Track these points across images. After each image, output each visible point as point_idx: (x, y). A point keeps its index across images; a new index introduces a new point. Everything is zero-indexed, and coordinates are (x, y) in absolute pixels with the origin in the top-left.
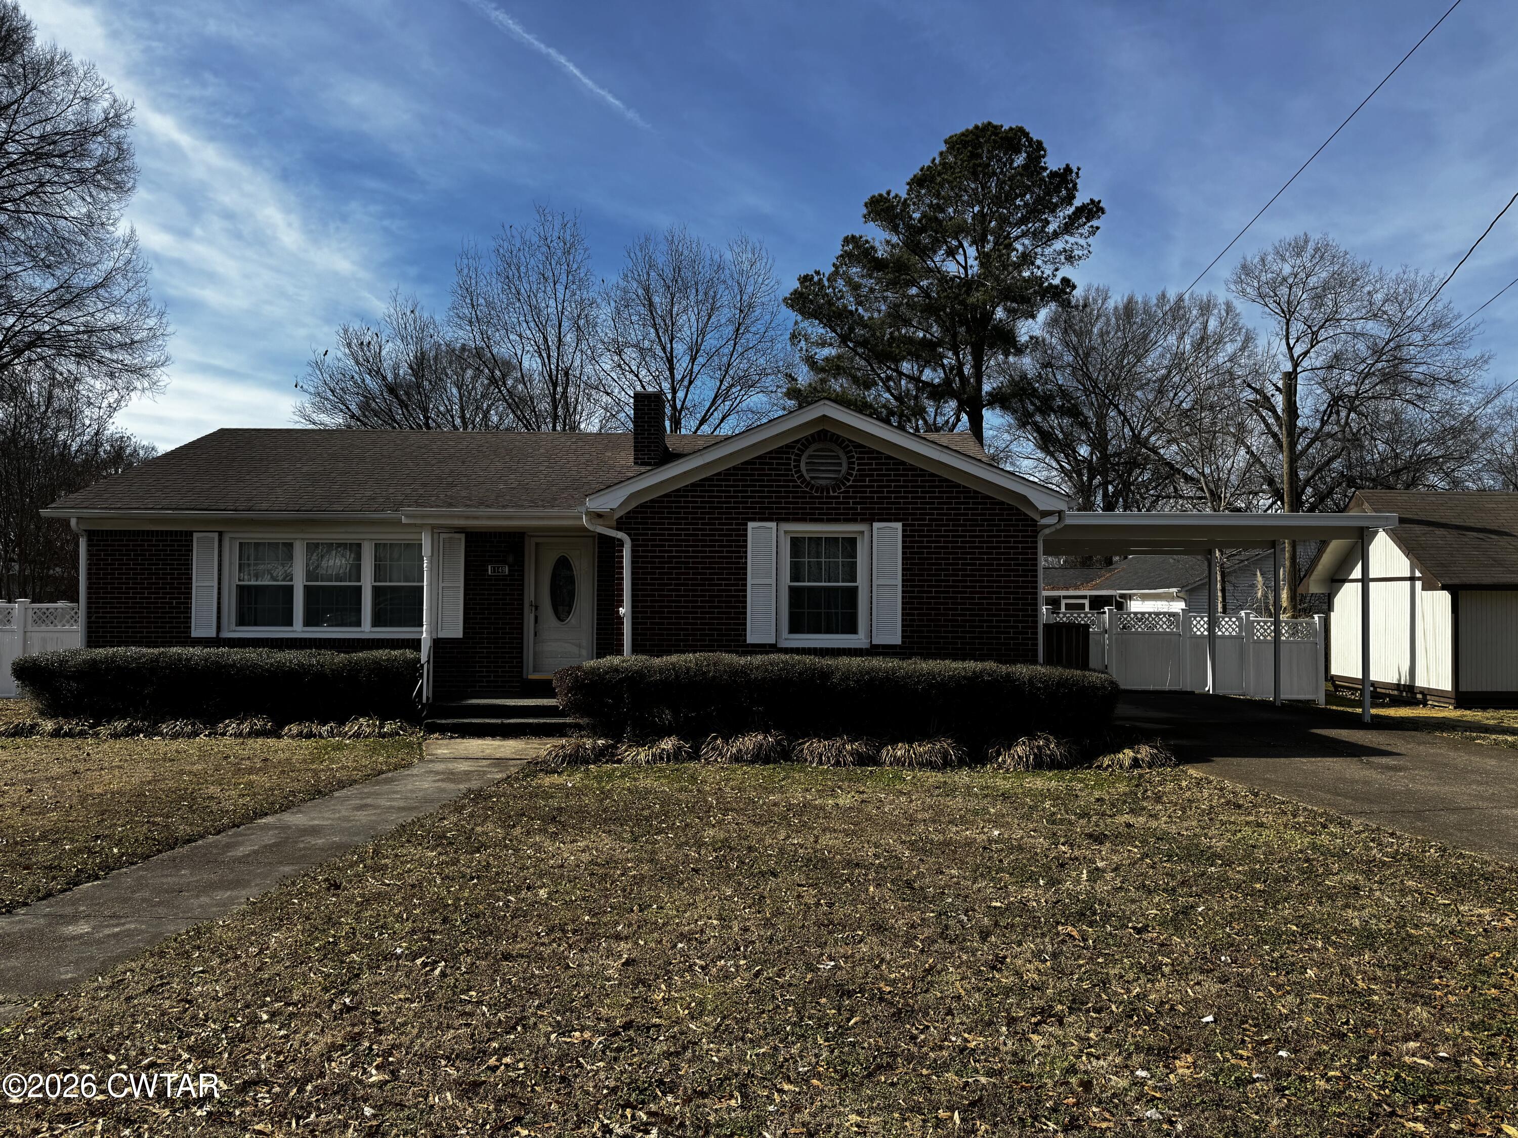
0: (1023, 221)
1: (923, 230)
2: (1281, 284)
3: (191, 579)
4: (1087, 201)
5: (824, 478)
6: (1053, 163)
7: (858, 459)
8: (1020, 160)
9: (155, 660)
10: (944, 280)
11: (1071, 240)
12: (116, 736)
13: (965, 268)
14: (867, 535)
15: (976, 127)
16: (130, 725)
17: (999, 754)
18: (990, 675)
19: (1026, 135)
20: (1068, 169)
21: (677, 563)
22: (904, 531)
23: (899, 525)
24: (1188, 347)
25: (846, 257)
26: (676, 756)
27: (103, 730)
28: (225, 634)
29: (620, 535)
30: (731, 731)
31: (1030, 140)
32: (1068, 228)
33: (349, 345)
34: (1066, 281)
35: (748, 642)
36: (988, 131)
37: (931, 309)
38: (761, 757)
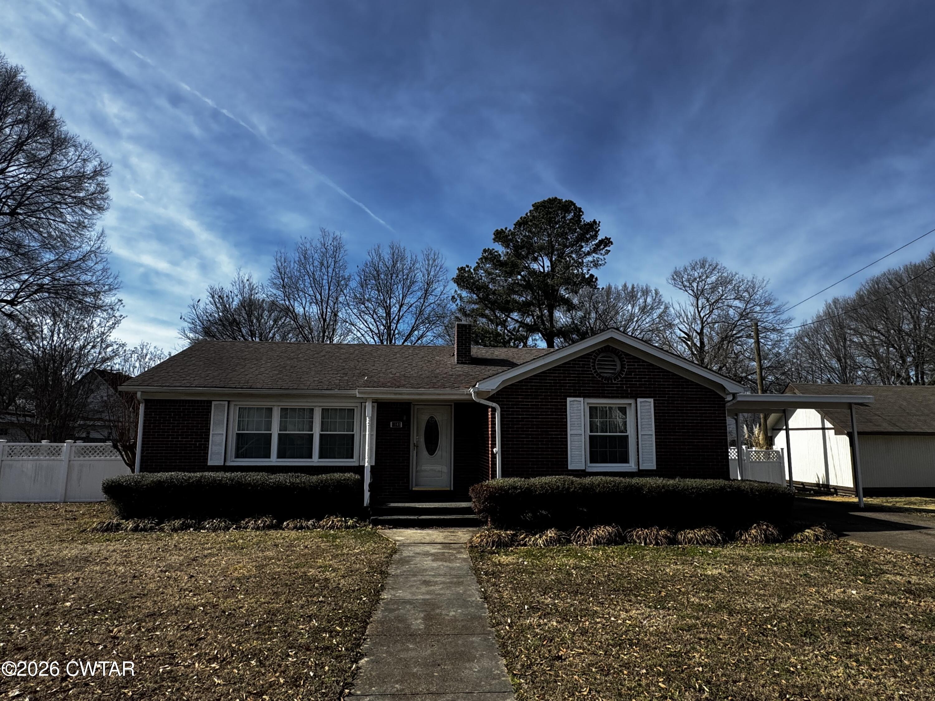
0: (572, 246)
1: (522, 247)
2: (693, 281)
3: (209, 429)
4: (604, 238)
5: (607, 372)
6: (587, 218)
7: (627, 362)
8: (570, 216)
9: (199, 481)
10: (533, 273)
11: (596, 256)
12: (175, 530)
13: (543, 267)
14: (633, 406)
15: (549, 199)
16: (184, 522)
17: (741, 535)
18: (729, 488)
19: (574, 204)
20: (595, 222)
21: (526, 421)
22: (654, 403)
23: (652, 400)
24: (637, 311)
25: (484, 259)
26: (558, 540)
27: (166, 526)
28: (229, 464)
29: (494, 405)
30: (589, 525)
31: (576, 207)
32: (596, 250)
33: (213, 297)
34: (592, 276)
35: (569, 468)
36: (553, 201)
37: (528, 286)
38: (611, 541)
